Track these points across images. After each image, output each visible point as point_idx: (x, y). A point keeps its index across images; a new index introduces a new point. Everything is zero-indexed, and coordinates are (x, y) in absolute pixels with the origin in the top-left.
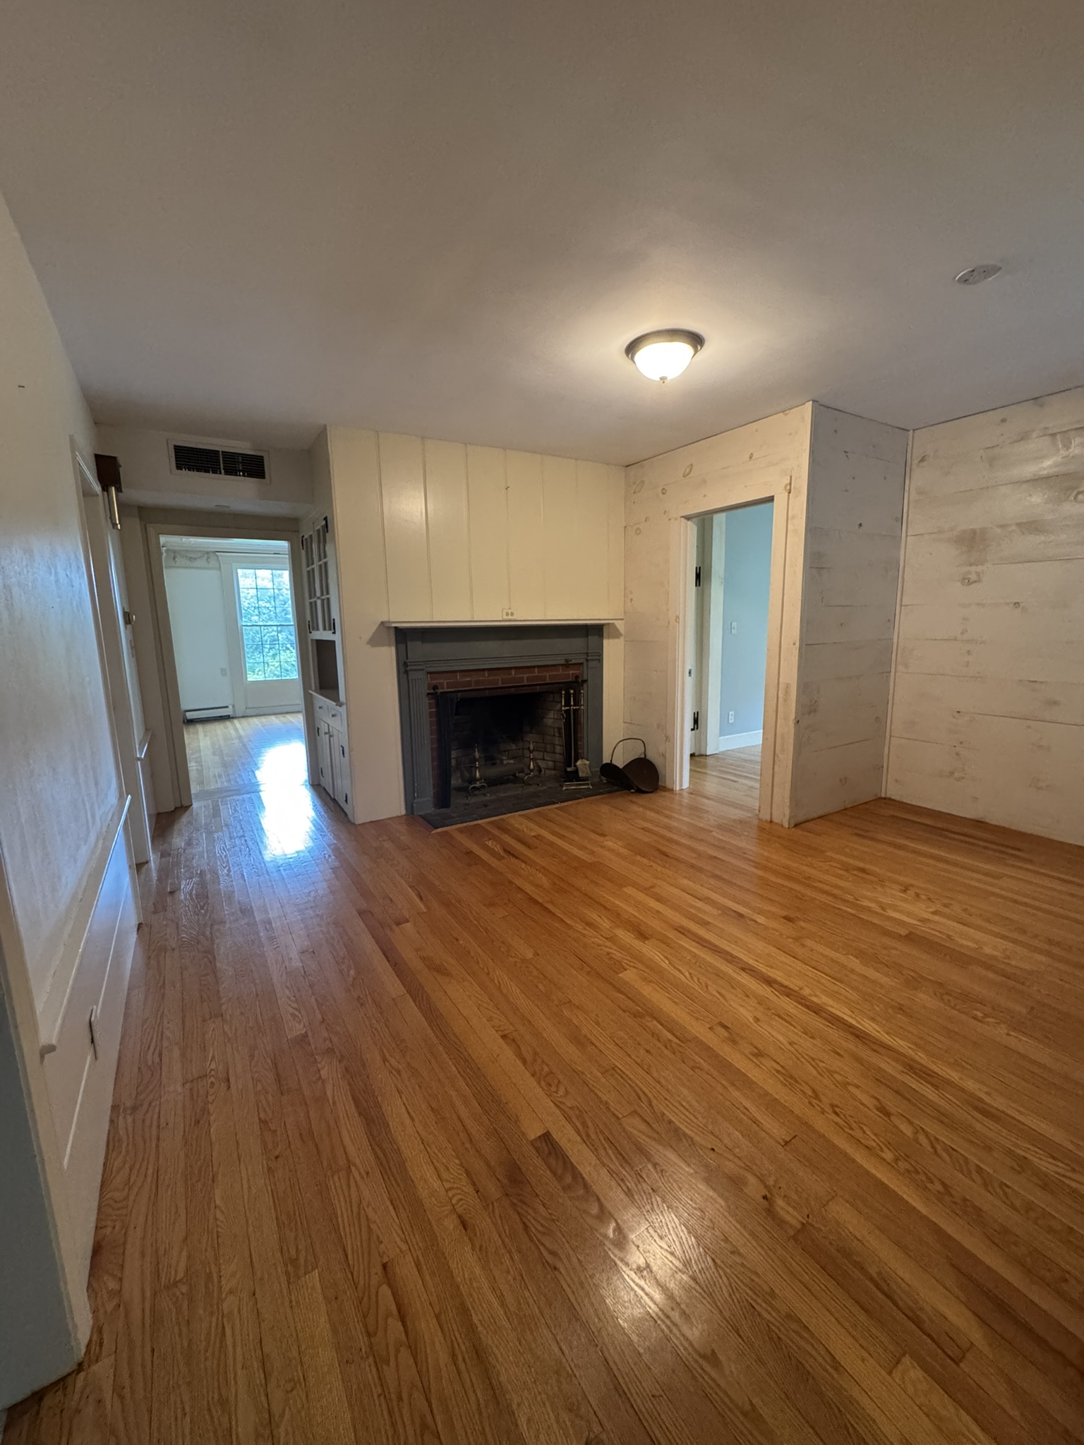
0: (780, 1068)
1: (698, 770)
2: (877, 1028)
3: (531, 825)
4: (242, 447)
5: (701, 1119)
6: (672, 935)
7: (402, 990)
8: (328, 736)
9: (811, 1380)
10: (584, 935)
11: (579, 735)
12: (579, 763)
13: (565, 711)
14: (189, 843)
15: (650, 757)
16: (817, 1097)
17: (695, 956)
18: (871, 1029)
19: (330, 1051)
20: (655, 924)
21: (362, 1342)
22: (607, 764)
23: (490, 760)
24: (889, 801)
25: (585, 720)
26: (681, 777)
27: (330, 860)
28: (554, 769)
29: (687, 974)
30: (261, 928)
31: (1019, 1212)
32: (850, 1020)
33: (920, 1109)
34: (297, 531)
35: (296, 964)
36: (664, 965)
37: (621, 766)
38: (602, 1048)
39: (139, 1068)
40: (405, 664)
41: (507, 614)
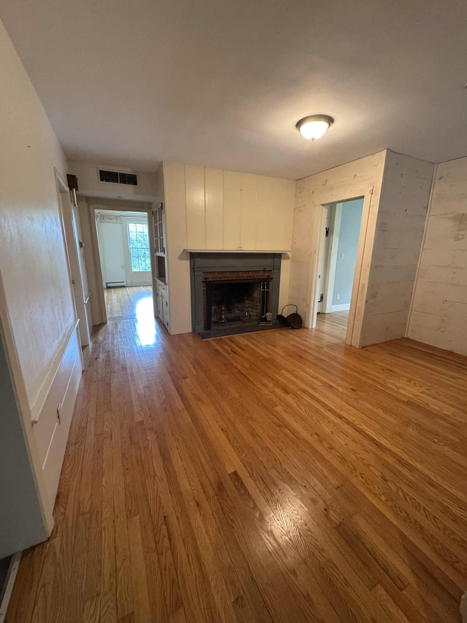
0: (339, 455)
1: (321, 320)
2: (387, 442)
3: (245, 340)
4: (128, 171)
5: (301, 473)
6: (299, 392)
7: (183, 406)
8: (161, 297)
9: (335, 588)
10: (261, 390)
11: (268, 302)
12: (267, 314)
13: (263, 291)
14: (104, 339)
15: (299, 313)
16: (354, 469)
17: (308, 403)
18: (384, 442)
19: (151, 429)
20: (293, 387)
21: (153, 544)
22: (279, 315)
23: (229, 311)
24: (408, 340)
25: (271, 295)
26: (313, 323)
27: (159, 350)
28: (257, 316)
29: (304, 411)
30: (129, 376)
31: (440, 530)
32: (374, 437)
33: (401, 479)
34: (151, 208)
35: (142, 391)
36: (294, 405)
37: (286, 316)
38: (263, 439)
39: (79, 428)
40: (194, 268)
41: (239, 248)
